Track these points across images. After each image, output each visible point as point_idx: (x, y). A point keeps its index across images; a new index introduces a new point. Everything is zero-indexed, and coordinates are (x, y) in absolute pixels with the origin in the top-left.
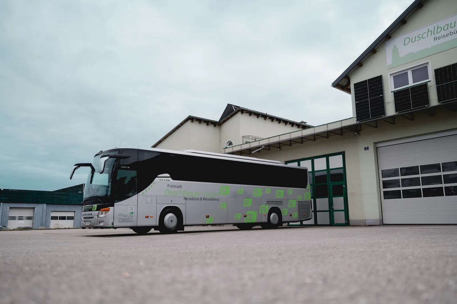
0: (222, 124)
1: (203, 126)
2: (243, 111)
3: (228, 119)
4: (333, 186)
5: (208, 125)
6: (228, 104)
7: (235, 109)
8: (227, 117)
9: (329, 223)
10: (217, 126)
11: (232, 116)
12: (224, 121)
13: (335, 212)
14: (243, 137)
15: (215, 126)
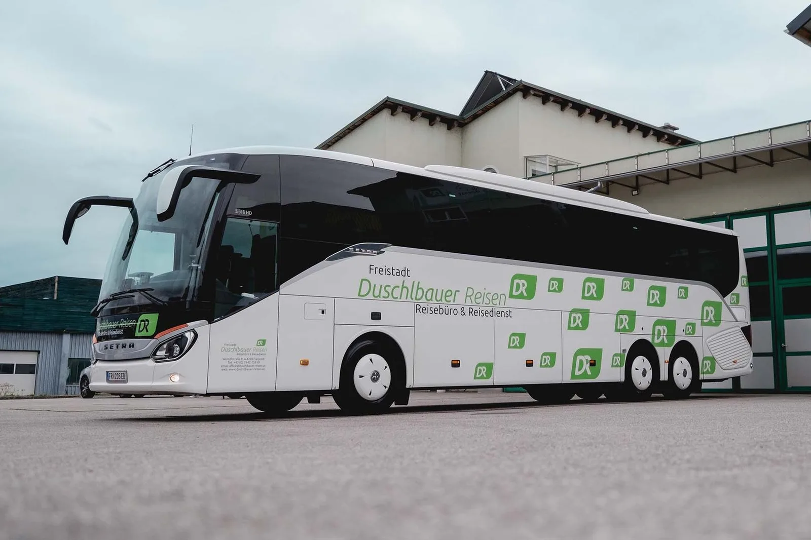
0: (467, 123)
1: (421, 125)
2: (526, 90)
3: (486, 110)
4: (784, 289)
5: (432, 125)
6: (487, 72)
7: (507, 86)
8: (481, 107)
9: (772, 386)
10: (456, 128)
11: (497, 103)
12: (476, 117)
13: (788, 358)
14: (527, 158)
15: (449, 128)
